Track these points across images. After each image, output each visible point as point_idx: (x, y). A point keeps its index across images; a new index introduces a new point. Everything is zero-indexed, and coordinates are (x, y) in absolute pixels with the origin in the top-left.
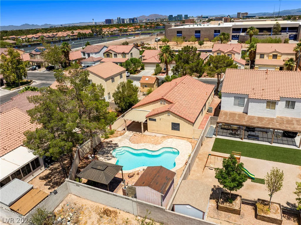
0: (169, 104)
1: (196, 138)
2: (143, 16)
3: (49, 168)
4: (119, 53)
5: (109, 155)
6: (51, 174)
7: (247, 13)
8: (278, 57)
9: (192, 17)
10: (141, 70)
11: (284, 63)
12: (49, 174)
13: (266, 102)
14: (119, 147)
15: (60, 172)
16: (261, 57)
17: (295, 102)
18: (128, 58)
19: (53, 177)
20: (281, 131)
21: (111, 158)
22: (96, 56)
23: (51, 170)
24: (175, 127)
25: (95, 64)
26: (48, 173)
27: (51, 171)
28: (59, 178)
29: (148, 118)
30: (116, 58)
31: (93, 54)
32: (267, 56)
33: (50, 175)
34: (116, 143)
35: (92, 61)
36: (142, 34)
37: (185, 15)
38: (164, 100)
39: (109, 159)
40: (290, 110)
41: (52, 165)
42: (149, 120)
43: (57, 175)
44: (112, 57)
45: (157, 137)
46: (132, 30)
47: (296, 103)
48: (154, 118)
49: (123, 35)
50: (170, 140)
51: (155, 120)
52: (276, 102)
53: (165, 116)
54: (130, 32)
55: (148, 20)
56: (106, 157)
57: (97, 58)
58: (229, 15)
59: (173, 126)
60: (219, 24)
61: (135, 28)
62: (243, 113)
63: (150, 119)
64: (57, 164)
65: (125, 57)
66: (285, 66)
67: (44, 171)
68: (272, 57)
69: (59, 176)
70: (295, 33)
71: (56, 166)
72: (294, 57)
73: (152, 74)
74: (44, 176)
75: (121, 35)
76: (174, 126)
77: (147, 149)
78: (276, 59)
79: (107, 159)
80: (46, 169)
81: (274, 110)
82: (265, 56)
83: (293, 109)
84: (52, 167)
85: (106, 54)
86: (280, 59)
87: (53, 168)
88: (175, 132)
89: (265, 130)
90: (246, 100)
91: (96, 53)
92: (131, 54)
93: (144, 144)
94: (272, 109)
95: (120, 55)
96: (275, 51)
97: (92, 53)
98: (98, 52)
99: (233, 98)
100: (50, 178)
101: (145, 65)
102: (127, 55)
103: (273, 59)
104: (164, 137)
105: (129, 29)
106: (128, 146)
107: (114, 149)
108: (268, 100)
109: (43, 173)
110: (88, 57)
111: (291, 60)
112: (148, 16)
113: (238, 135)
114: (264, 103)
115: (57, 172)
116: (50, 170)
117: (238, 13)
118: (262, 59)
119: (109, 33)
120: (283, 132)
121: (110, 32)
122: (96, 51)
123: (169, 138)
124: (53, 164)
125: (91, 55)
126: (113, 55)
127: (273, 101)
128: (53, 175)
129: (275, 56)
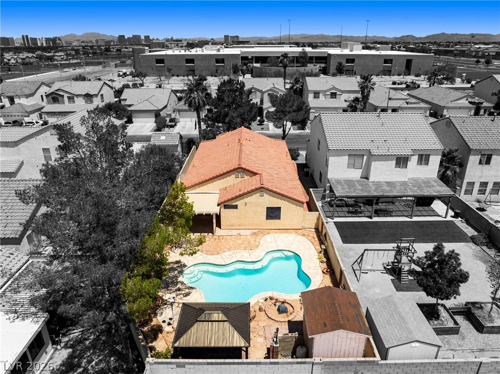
0: (251, 177)
1: (308, 227)
2: (71, 34)
3: (62, 345)
4: (78, 96)
5: (179, 285)
6: (75, 358)
7: (237, 37)
8: (337, 96)
9: (157, 39)
10: (127, 125)
11: (348, 103)
12: (71, 357)
13: (396, 158)
14: (189, 266)
15: (94, 346)
16: (315, 97)
17: (429, 155)
18: (97, 103)
19: (85, 360)
20: (411, 198)
21: (187, 291)
22: (28, 102)
23: (70, 348)
24: (273, 213)
25: (29, 116)
26: (66, 356)
27: (70, 350)
28: (101, 360)
29: (222, 205)
30: (72, 105)
31: (21, 99)
32: (323, 96)
33: (76, 360)
34: (178, 260)
35: (22, 110)
36: (88, 64)
37: (145, 36)
38: (242, 170)
39: (187, 295)
40: (423, 168)
41: (64, 335)
42: (224, 208)
43: (93, 354)
44: (64, 103)
45: (244, 237)
46: (62, 57)
47: (431, 157)
48: (234, 204)
49: (47, 65)
50: (269, 237)
51: (236, 207)
52: (408, 157)
53: (255, 198)
54: (58, 61)
55: (83, 42)
56: (177, 290)
57: (30, 106)
58: (212, 39)
59: (268, 212)
60: (219, 50)
61: (67, 55)
62: (361, 178)
63: (226, 207)
64: (76, 331)
65: (92, 102)
66: (349, 108)
67: (53, 354)
68: (330, 96)
69: (99, 356)
70: (323, 65)
71: (77, 334)
72: (359, 95)
73: (151, 129)
74: (61, 365)
75: (45, 65)
76: (271, 212)
77: (242, 260)
78: (335, 99)
79: (182, 296)
80: (56, 349)
81: (404, 170)
82: (321, 95)
83: (426, 166)
84: (66, 339)
85: (50, 97)
86: (340, 98)
87: (70, 340)
88: (274, 223)
89: (390, 200)
90: (365, 158)
91: (28, 96)
92: (102, 95)
93: (230, 253)
94: (402, 168)
95: (81, 99)
96: (334, 88)
97: (19, 97)
98: (32, 95)
99: (347, 157)
100: (80, 367)
101: (134, 115)
102: (95, 99)
103: (332, 99)
104: (254, 234)
105: (57, 56)
106: (205, 262)
107: (181, 272)
108: (398, 156)
109: (54, 360)
110: (11, 104)
111: (357, 99)
112: (81, 36)
113: (360, 213)
114: (392, 161)
115: (88, 349)
116: (66, 347)
117: (225, 36)
118: (317, 100)
119: (17, 62)
120: (414, 199)
121: (19, 61)
122: (27, 92)
123: (265, 235)
124: (66, 332)
125: (17, 101)
126: (66, 99)
127: (405, 156)
128: (81, 357)
129: (334, 95)
